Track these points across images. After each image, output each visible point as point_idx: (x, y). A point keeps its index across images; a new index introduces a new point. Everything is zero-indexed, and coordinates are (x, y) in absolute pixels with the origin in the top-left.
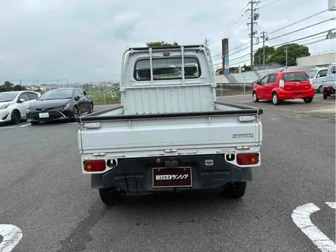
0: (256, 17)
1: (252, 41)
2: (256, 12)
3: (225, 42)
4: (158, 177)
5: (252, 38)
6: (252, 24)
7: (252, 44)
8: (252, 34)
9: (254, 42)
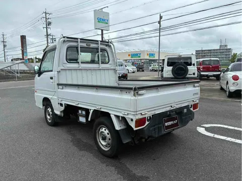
0: (50, 24)
1: (47, 40)
2: (49, 20)
3: (23, 38)
4: (166, 124)
5: (47, 38)
6: (47, 28)
7: (48, 42)
8: (47, 35)
9: (49, 41)
